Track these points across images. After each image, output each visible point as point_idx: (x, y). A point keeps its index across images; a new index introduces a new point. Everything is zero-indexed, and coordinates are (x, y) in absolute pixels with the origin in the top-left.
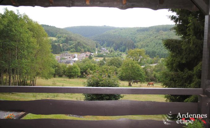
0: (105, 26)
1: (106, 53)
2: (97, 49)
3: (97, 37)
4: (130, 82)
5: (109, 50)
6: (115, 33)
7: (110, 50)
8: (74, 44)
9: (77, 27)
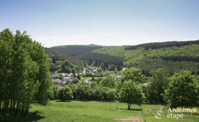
0: (92, 45)
1: (94, 73)
2: (85, 68)
3: (84, 57)
4: (129, 104)
5: (97, 69)
6: (103, 52)
7: (99, 69)
8: (62, 64)
9: (64, 46)
